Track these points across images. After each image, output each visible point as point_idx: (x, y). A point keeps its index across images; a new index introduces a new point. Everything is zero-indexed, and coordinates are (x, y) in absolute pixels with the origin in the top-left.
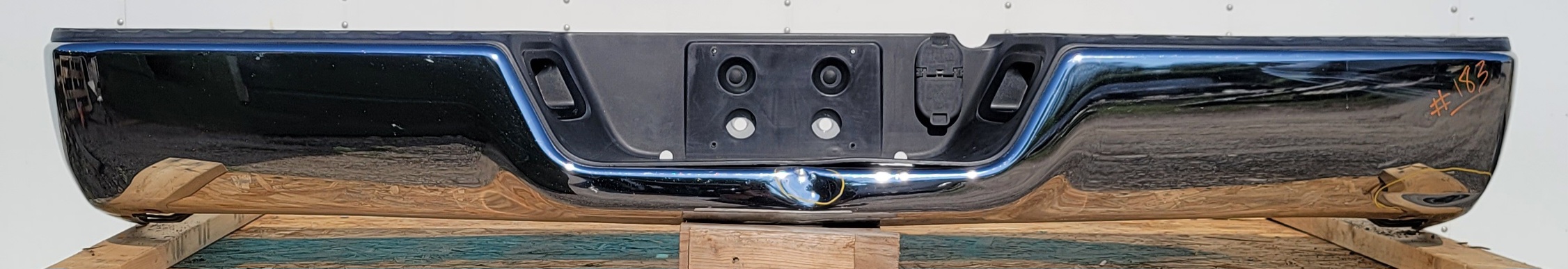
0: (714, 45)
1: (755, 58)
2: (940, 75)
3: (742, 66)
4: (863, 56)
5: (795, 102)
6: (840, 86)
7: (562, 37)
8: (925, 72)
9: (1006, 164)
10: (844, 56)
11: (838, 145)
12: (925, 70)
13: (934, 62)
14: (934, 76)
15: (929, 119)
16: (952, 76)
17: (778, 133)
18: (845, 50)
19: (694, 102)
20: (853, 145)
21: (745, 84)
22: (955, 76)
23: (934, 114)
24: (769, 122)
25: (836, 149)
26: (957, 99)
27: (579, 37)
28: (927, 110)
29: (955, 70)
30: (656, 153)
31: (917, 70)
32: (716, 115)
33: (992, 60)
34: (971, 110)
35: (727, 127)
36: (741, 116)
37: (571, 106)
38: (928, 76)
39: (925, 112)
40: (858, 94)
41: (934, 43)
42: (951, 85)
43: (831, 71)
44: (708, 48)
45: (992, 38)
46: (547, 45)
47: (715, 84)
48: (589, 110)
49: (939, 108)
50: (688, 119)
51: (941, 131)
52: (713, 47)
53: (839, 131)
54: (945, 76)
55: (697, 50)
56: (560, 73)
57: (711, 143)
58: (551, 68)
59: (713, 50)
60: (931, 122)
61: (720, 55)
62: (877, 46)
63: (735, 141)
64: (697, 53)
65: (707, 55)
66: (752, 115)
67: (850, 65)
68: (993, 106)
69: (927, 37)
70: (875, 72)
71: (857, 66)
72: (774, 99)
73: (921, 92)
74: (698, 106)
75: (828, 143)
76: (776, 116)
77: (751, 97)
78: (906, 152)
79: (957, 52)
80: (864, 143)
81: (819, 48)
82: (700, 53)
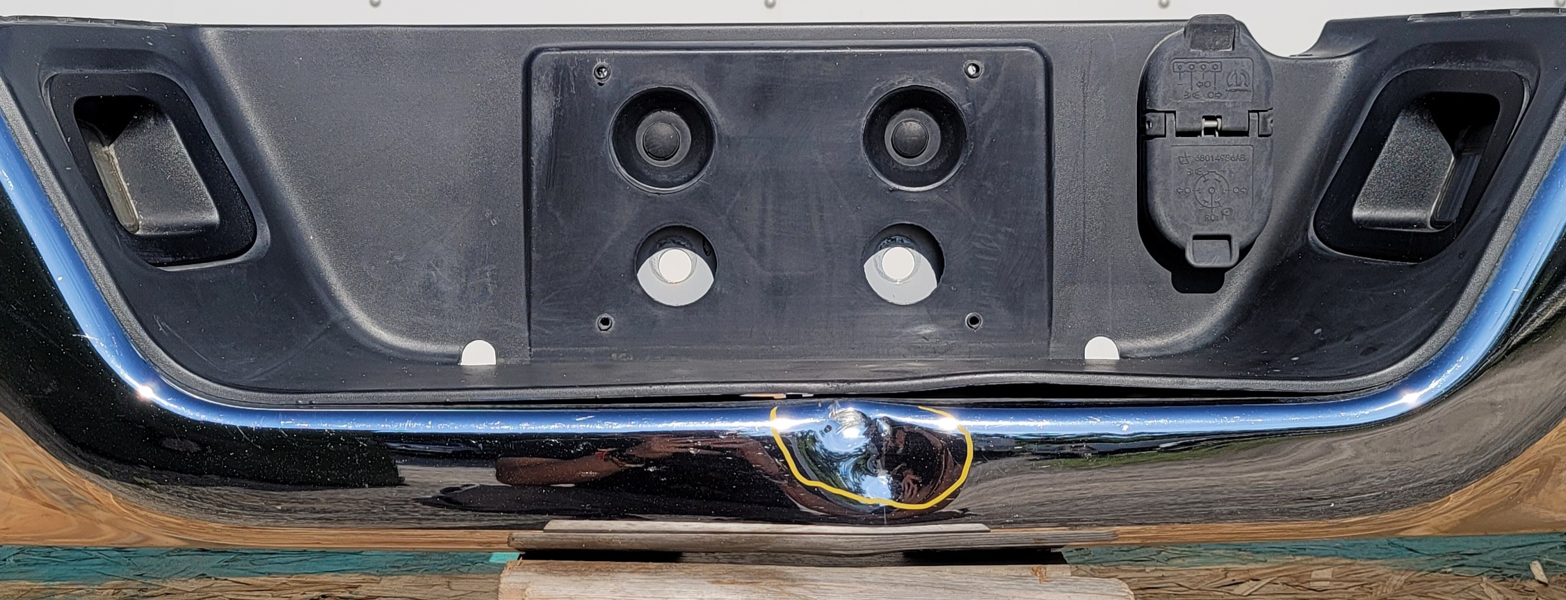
0: (602, 57)
1: (711, 92)
2: (1209, 131)
3: (677, 112)
4: (1000, 78)
5: (821, 209)
6: (937, 165)
7: (186, 35)
8: (1173, 123)
9: (1436, 386)
10: (949, 81)
11: (933, 320)
12: (1170, 117)
13: (1195, 96)
14: (1196, 133)
15: (1183, 251)
16: (1244, 133)
17: (777, 292)
18: (951, 65)
19: (550, 209)
20: (974, 320)
21: (688, 158)
22: (1254, 134)
23: (1196, 237)
24: (752, 261)
25: (928, 330)
26: (1259, 194)
27: (238, 35)
28: (1176, 226)
29: (1254, 116)
30: (451, 349)
31: (1148, 116)
32: (609, 243)
33: (1345, 90)
34: (1292, 225)
35: (639, 275)
36: (678, 245)
37: (209, 228)
38: (1179, 134)
39: (1172, 231)
40: (988, 184)
41: (1193, 45)
42: (1243, 158)
43: (912, 124)
44: (586, 63)
45: (1335, 31)
46: (138, 56)
47: (605, 159)
48: (264, 235)
49: (1208, 220)
50: (535, 256)
51: (1211, 280)
52: (599, 63)
53: (933, 285)
54: (1224, 133)
55: (557, 69)
56: (178, 138)
57: (598, 319)
58: (152, 121)
59: (599, 70)
60: (1189, 257)
61: (618, 84)
62: (1037, 54)
63: (660, 313)
64: (556, 78)
65: (583, 83)
66: (705, 241)
67: (964, 106)
68: (1357, 213)
69: (1178, 28)
70: (1032, 125)
71: (985, 109)
72: (764, 201)
73: (1160, 179)
74: (562, 222)
75: (913, 313)
76: (768, 243)
77: (702, 195)
78: (1114, 336)
79: (1259, 68)
80: (1003, 313)
81: (880, 63)
82: (562, 78)
